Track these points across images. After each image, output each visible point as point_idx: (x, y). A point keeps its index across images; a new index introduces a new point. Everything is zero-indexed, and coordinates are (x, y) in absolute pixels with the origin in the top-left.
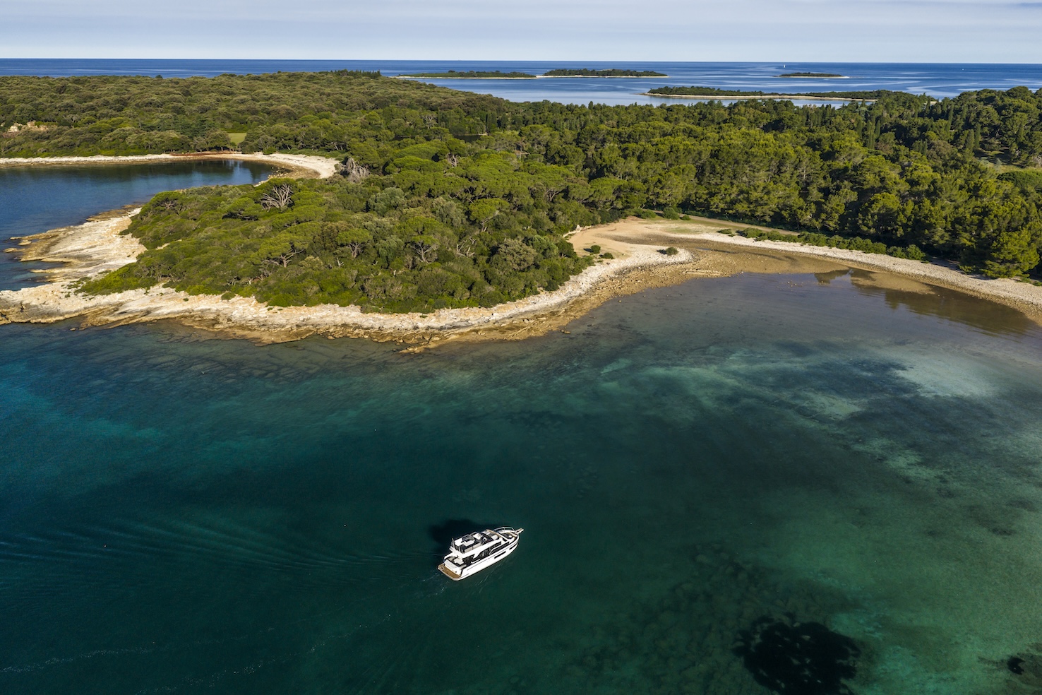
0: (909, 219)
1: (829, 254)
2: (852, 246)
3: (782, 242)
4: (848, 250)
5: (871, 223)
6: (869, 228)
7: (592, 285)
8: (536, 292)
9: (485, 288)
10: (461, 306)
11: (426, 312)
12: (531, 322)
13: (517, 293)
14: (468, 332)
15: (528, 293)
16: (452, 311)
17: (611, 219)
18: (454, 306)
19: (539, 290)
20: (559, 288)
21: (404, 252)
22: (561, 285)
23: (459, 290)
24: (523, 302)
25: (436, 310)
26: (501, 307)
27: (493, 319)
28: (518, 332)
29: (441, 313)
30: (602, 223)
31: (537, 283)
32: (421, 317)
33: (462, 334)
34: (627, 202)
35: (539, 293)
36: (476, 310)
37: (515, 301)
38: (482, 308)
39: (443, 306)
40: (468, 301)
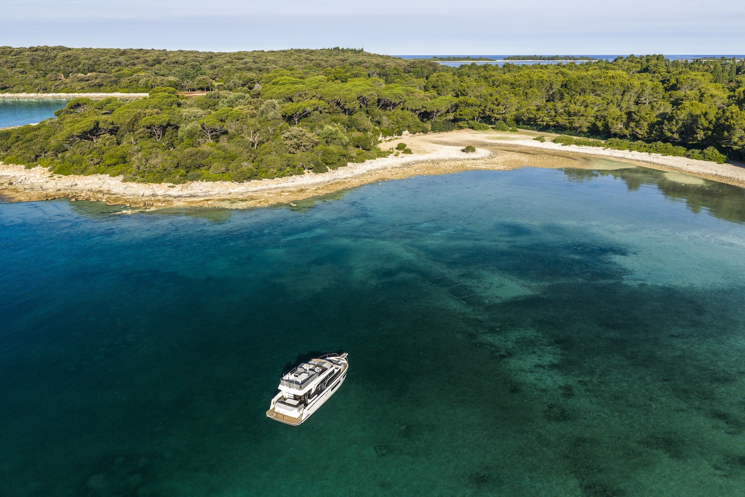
0: (710, 123)
1: (627, 156)
2: (652, 149)
3: (586, 147)
4: (647, 153)
5: (675, 129)
6: (673, 133)
7: (368, 171)
8: (300, 173)
9: (242, 163)
10: (215, 180)
11: (177, 183)
12: (271, 195)
13: (275, 171)
14: (200, 201)
15: (288, 172)
16: (205, 184)
17: (443, 129)
18: (208, 179)
19: (306, 171)
20: (327, 171)
21: (197, 135)
22: (333, 169)
23: (215, 165)
24: (281, 180)
25: (189, 182)
26: (254, 183)
27: (235, 192)
28: (247, 202)
29: (192, 184)
30: (434, 130)
31: (301, 164)
32: (169, 187)
33: (192, 202)
34: (461, 115)
35: (304, 173)
36: (228, 183)
37: (273, 179)
38: (235, 182)
39: (198, 178)
40: (223, 176)
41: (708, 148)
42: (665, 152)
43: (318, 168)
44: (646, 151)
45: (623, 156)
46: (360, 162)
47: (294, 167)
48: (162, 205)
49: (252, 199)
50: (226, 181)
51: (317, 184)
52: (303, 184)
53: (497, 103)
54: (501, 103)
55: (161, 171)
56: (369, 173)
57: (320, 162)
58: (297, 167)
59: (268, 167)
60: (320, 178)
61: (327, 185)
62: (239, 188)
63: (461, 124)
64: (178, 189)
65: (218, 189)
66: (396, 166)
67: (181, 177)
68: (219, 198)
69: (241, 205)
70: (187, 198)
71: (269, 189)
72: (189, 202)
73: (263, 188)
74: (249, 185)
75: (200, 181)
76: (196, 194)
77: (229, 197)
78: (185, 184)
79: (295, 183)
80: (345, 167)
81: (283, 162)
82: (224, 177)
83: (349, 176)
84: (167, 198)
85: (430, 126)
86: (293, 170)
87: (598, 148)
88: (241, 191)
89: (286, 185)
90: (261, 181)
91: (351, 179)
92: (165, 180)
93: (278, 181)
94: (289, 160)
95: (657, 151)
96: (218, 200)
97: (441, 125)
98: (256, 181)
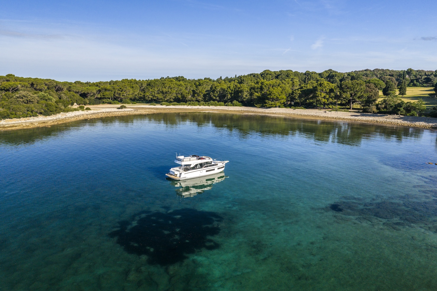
6: (216, 97)
7: (75, 116)
8: (36, 115)
12: (27, 124)
13: (21, 113)
15: (29, 114)
17: (95, 103)
19: (39, 115)
20: (51, 115)
22: (54, 114)
28: (15, 127)
30: (90, 104)
31: (36, 110)
34: (103, 95)
37: (20, 118)
41: (234, 101)
42: (216, 105)
43: (46, 113)
44: (207, 105)
46: (67, 112)
51: (51, 120)
52: (42, 120)
53: (121, 90)
54: (124, 90)
57: (46, 109)
58: (33, 112)
59: (15, 111)
60: (48, 118)
61: (57, 120)
62: (2, 122)
63: (104, 100)
66: (88, 114)
71: (23, 122)
73: (17, 122)
74: (6, 121)
79: (37, 120)
80: (60, 114)
81: (25, 109)
83: (66, 117)
85: (88, 101)
87: (184, 106)
88: (4, 123)
89: (31, 121)
90: (12, 119)
91: (68, 118)
93: (24, 119)
94: (29, 108)
95: (212, 105)
97: (93, 101)
98: (9, 119)
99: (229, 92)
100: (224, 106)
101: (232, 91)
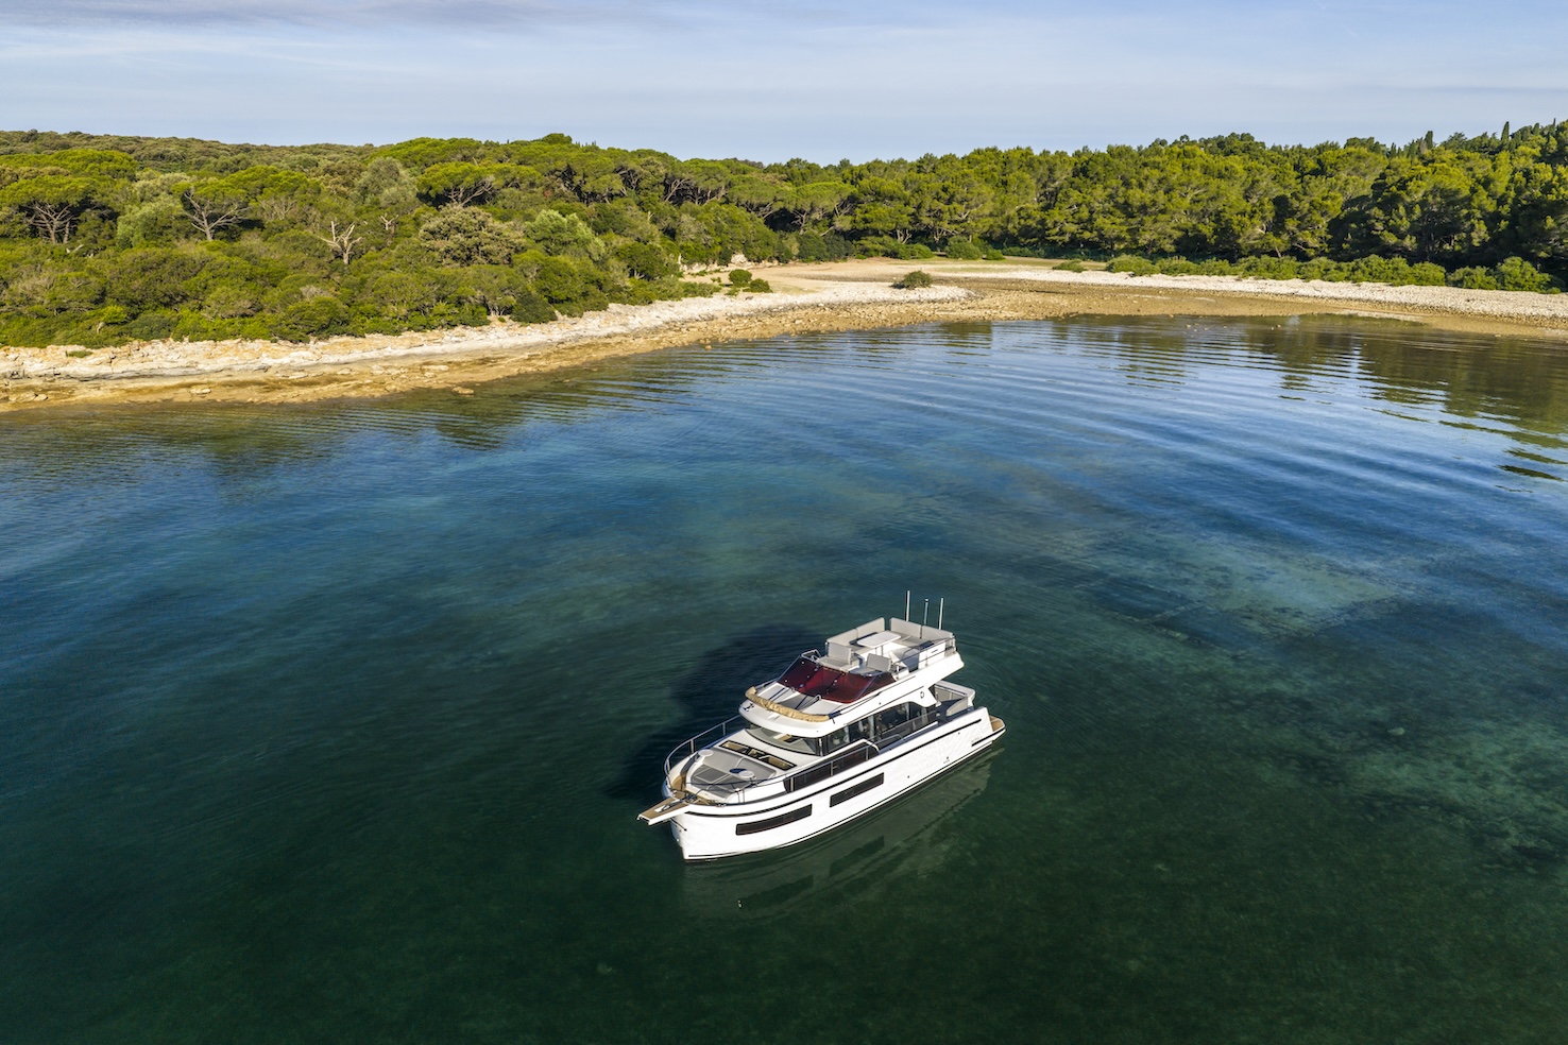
2: (1359, 274)
4: (1350, 283)
5: (1405, 224)
6: (1402, 237)
7: (667, 323)
8: (477, 320)
9: (302, 289)
10: (218, 336)
11: (99, 344)
12: (395, 372)
13: (404, 311)
14: (167, 388)
15: (442, 315)
16: (187, 346)
17: (827, 254)
18: (197, 334)
19: (493, 317)
20: (554, 319)
21: (173, 230)
22: (570, 315)
23: (220, 291)
24: (423, 338)
25: (136, 342)
26: (340, 344)
27: (281, 365)
28: (318, 388)
29: (147, 349)
30: (803, 257)
31: (479, 294)
32: (72, 355)
33: (139, 391)
34: (866, 221)
35: (488, 323)
36: (258, 344)
37: (397, 333)
38: (281, 342)
39: (164, 332)
40: (244, 323)
41: (1508, 261)
42: (1395, 279)
43: (527, 311)
44: (1347, 279)
45: (1292, 290)
46: (643, 303)
47: (459, 303)
48: (37, 399)
49: (331, 380)
50: (252, 340)
51: (528, 347)
52: (488, 348)
53: (947, 197)
54: (958, 197)
55: (47, 312)
56: (671, 326)
57: (534, 292)
58: (467, 304)
59: (382, 299)
60: (534, 334)
61: (559, 349)
62: (294, 354)
63: (868, 242)
64: (96, 360)
65: (228, 358)
66: (739, 313)
67: (111, 329)
68: (228, 379)
69: (293, 396)
70: (124, 381)
71: (387, 359)
72: (128, 391)
73: (367, 355)
74: (324, 348)
75: (171, 340)
76: (154, 372)
77: (260, 377)
78: (125, 348)
79: (464, 345)
80: (603, 313)
81: (427, 288)
82: (248, 329)
83: (618, 330)
84: (59, 383)
85: (796, 245)
86: (456, 311)
87: (1221, 278)
88: (299, 362)
89: (437, 349)
90: (360, 339)
91: (624, 338)
92: (59, 335)
93: (412, 338)
94: (444, 284)
95: (1374, 277)
96: (225, 385)
97: (820, 245)
98: (345, 339)
99: (1480, 208)
100: (1445, 288)
101: (1501, 201)
